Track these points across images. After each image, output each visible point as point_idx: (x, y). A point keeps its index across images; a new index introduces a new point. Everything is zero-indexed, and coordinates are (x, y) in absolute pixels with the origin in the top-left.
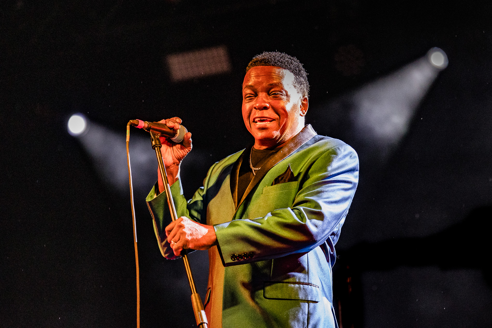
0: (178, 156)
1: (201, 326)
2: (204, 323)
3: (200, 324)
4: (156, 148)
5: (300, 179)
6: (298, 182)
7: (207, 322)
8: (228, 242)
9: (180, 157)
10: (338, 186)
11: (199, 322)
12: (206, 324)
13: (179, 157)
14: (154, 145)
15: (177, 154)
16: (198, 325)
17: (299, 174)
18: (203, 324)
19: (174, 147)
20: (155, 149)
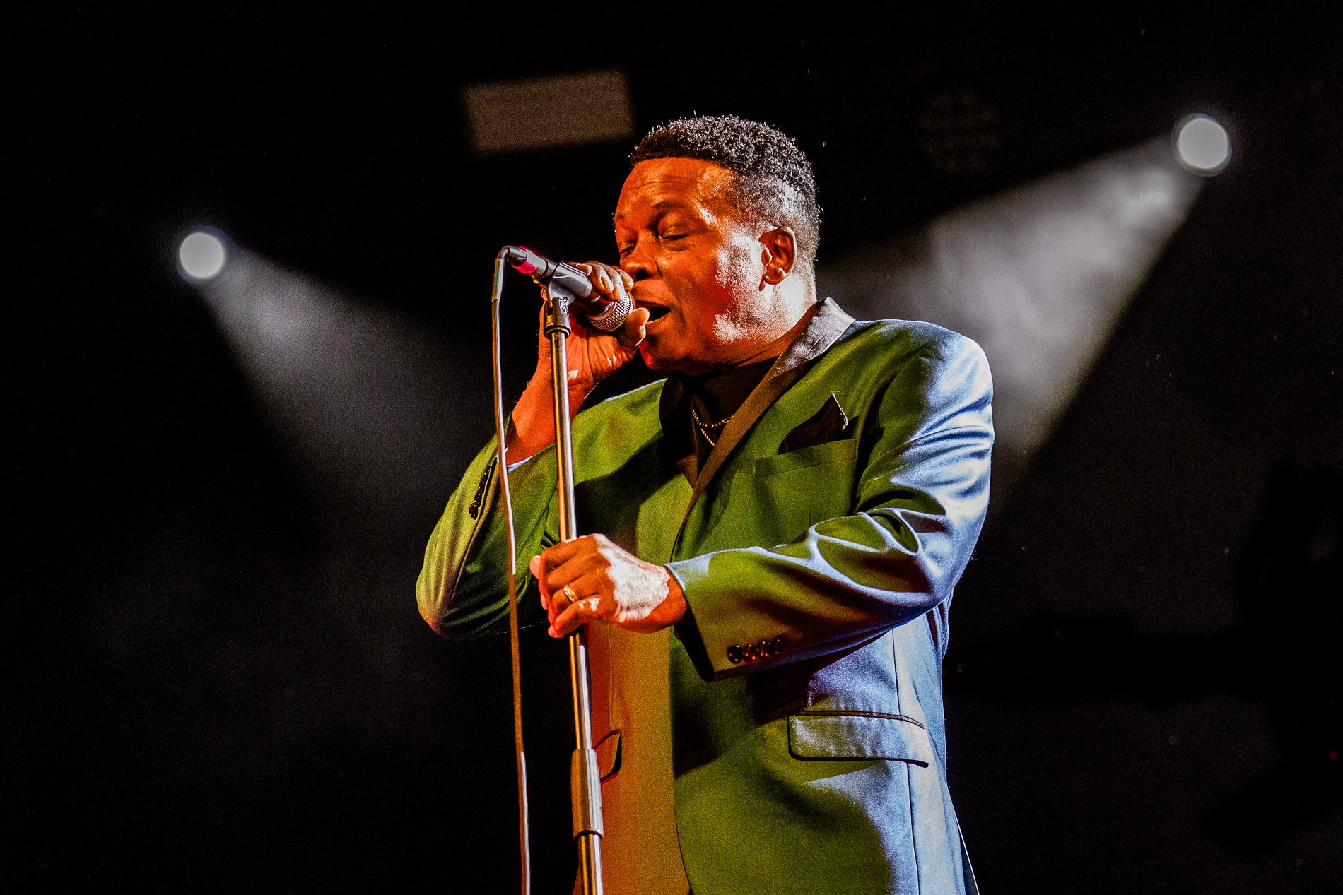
0: (598, 364)
1: (583, 838)
2: (594, 833)
3: (580, 835)
4: (553, 334)
5: (859, 431)
6: (856, 441)
7: (600, 831)
8: (718, 614)
9: (602, 368)
10: (969, 445)
11: (578, 827)
12: (596, 837)
13: (599, 367)
14: (551, 327)
15: (596, 359)
16: (575, 834)
17: (854, 422)
18: (591, 835)
19: (592, 340)
20: (550, 338)
